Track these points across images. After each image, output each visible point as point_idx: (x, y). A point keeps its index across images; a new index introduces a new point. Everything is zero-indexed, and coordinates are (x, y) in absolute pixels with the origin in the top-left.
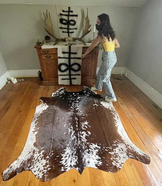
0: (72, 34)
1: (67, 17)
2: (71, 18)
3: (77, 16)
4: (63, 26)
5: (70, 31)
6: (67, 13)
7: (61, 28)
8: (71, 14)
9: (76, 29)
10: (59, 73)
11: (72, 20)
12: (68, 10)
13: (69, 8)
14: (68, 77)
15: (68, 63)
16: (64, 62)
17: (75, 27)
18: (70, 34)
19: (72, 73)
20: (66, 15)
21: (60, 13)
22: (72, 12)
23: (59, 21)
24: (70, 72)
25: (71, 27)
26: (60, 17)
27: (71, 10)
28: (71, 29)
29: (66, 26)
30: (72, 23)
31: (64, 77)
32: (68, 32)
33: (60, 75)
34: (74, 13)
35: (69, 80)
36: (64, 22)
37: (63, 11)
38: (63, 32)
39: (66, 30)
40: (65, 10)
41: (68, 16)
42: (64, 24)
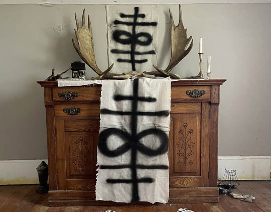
0: (143, 64)
1: (131, 27)
2: (139, 29)
3: (154, 24)
4: (121, 47)
5: (138, 58)
6: (131, 20)
7: (115, 51)
8: (140, 20)
9: (152, 52)
10: (101, 160)
11: (142, 34)
12: (132, 13)
13: (137, 9)
14: (126, 173)
15: (128, 130)
16: (118, 126)
17: (150, 48)
18: (137, 66)
19: (142, 159)
20: (128, 24)
21: (114, 20)
22: (143, 16)
23: (110, 35)
24: (134, 158)
25: (140, 48)
26: (114, 29)
27: (141, 12)
28: (139, 53)
29: (127, 47)
30: (142, 39)
31: (115, 174)
32: (133, 62)
33: (103, 167)
34: (147, 19)
35: (129, 187)
36: (123, 37)
37: (123, 16)
38: (119, 60)
39: (127, 57)
40: (126, 13)
41: (134, 24)
42: (124, 42)
